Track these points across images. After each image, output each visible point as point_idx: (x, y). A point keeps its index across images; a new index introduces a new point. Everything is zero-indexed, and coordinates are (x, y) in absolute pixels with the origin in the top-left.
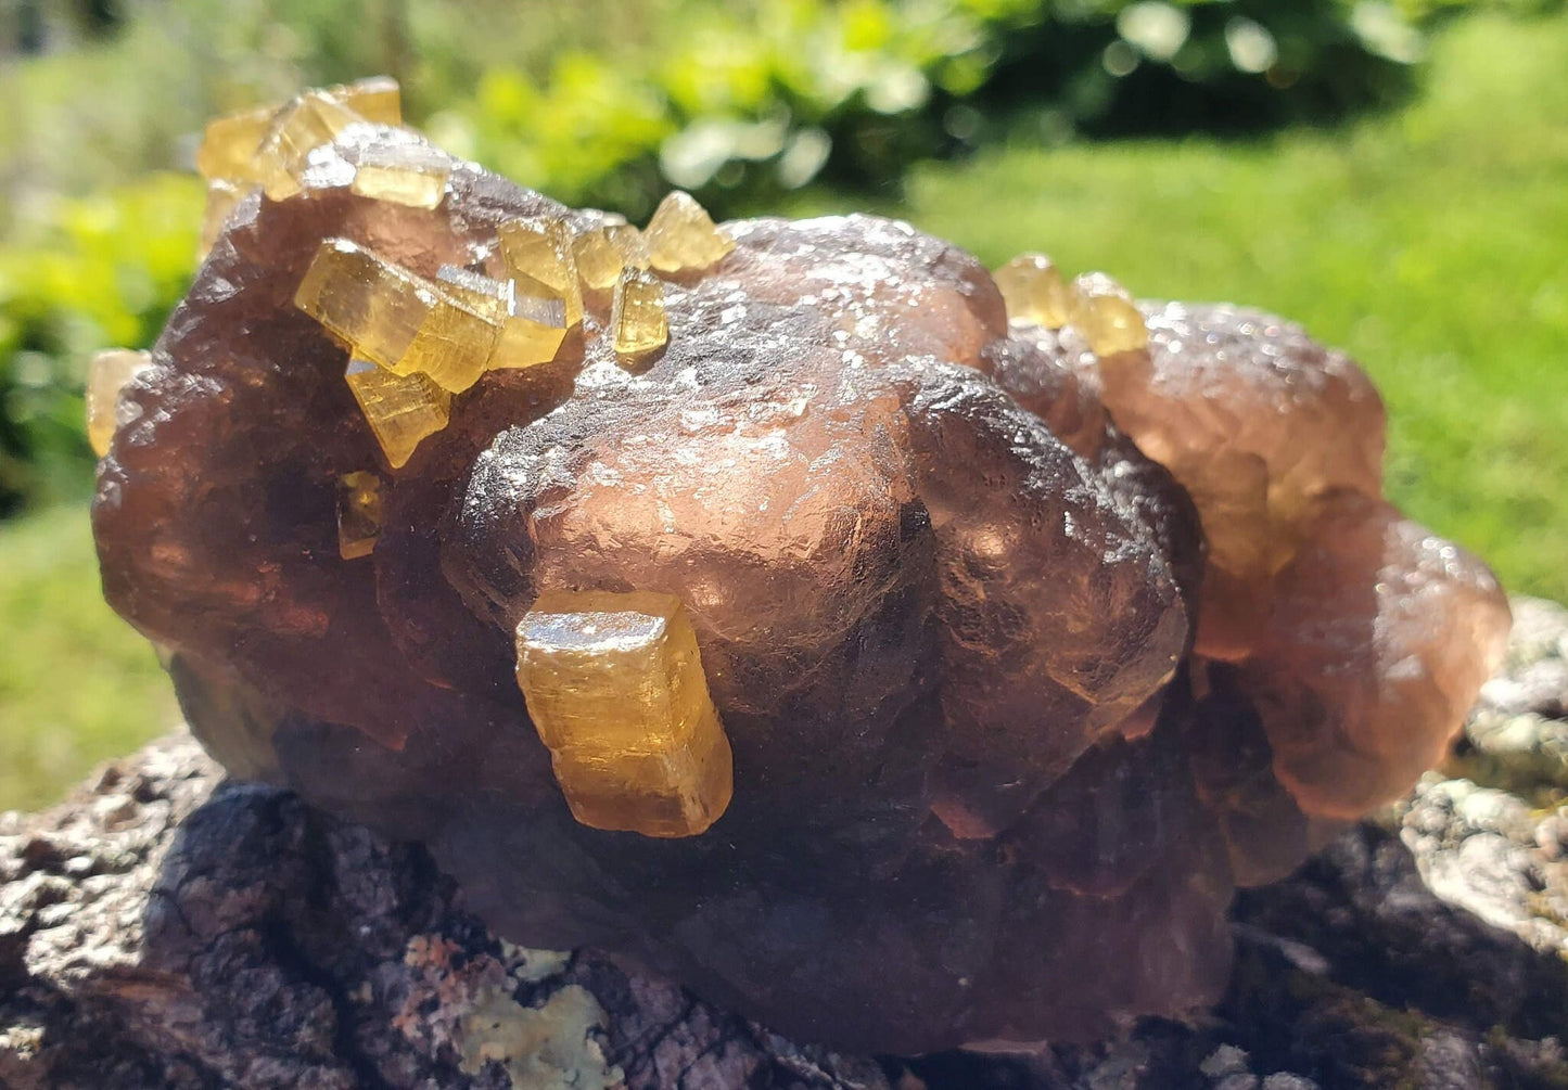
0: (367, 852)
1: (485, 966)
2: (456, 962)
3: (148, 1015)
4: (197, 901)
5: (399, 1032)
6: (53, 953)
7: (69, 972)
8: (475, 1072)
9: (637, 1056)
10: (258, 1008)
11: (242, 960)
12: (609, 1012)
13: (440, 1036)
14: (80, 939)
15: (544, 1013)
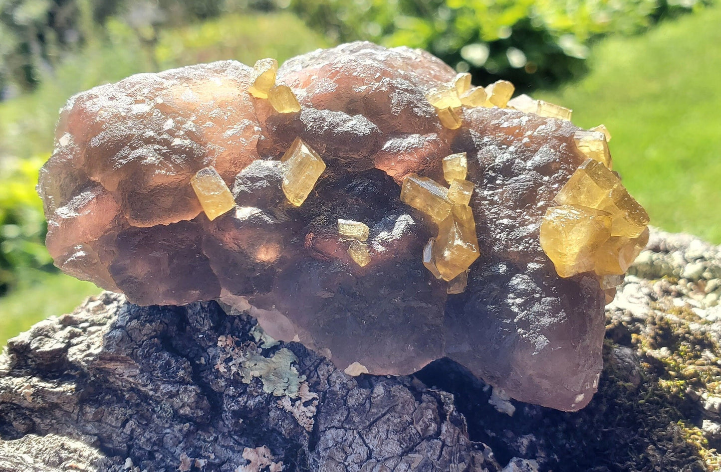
0: (199, 307)
1: (249, 345)
2: (238, 344)
3: (118, 374)
4: (134, 328)
5: (218, 370)
6: (78, 353)
7: (85, 359)
8: (249, 382)
9: (311, 372)
10: (161, 366)
11: (153, 349)
12: (299, 357)
13: (234, 369)
14: (89, 347)
15: (273, 359)
